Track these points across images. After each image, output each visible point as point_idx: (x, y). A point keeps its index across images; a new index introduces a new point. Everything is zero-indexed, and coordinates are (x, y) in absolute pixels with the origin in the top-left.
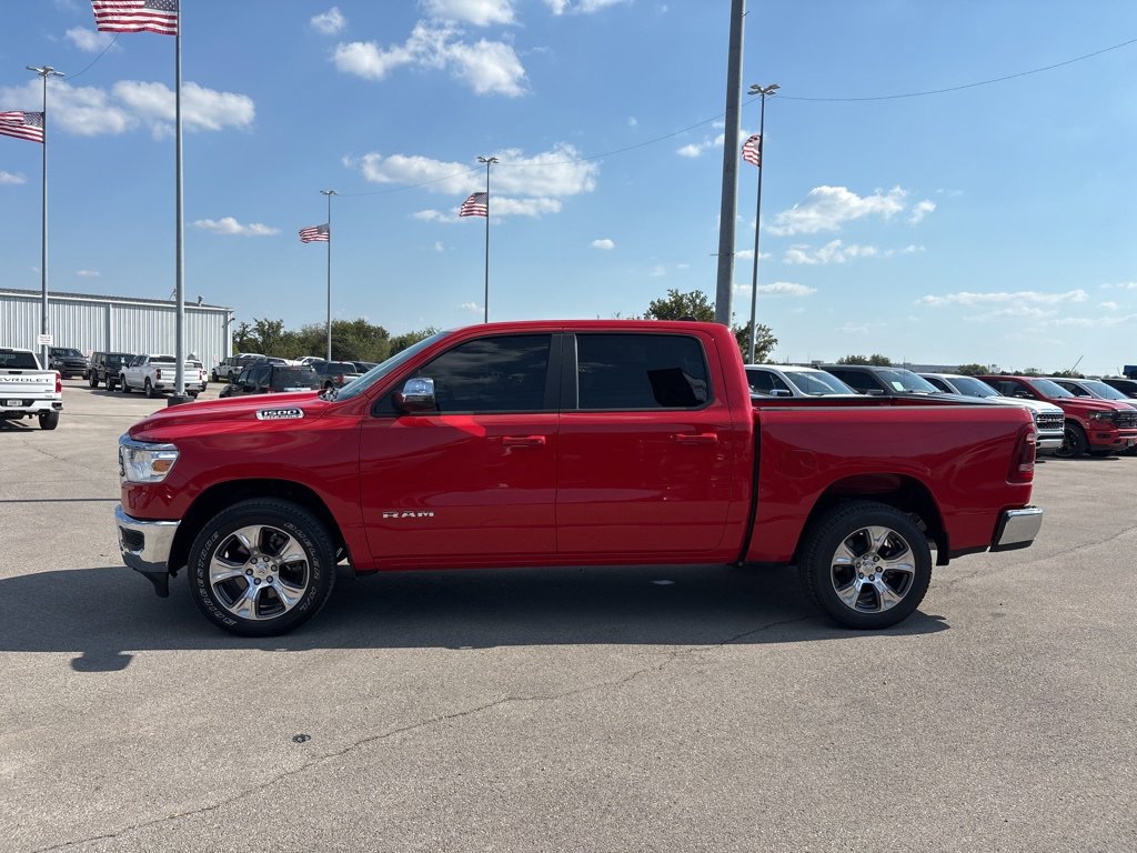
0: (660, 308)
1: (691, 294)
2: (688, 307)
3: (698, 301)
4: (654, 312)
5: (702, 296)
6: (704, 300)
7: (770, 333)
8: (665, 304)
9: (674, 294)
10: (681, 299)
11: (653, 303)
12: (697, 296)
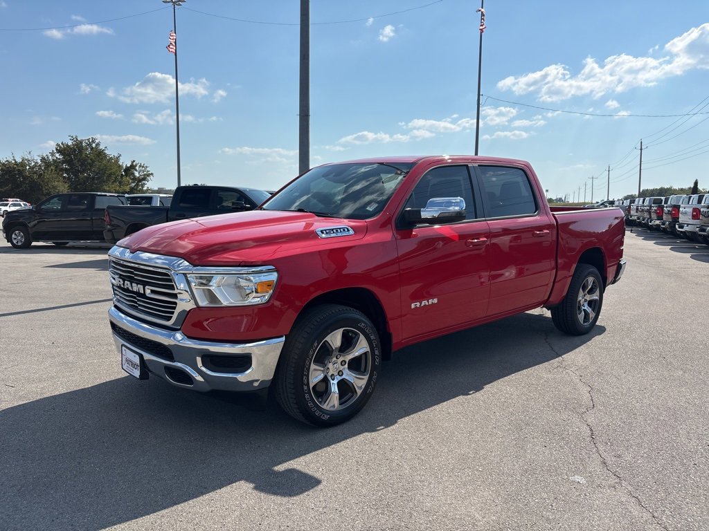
0: (65, 149)
1: (88, 140)
2: (87, 149)
3: (94, 145)
4: (59, 151)
5: (97, 141)
6: (98, 144)
7: (148, 169)
8: (67, 145)
9: (75, 139)
10: (81, 142)
11: (58, 145)
12: (93, 141)
